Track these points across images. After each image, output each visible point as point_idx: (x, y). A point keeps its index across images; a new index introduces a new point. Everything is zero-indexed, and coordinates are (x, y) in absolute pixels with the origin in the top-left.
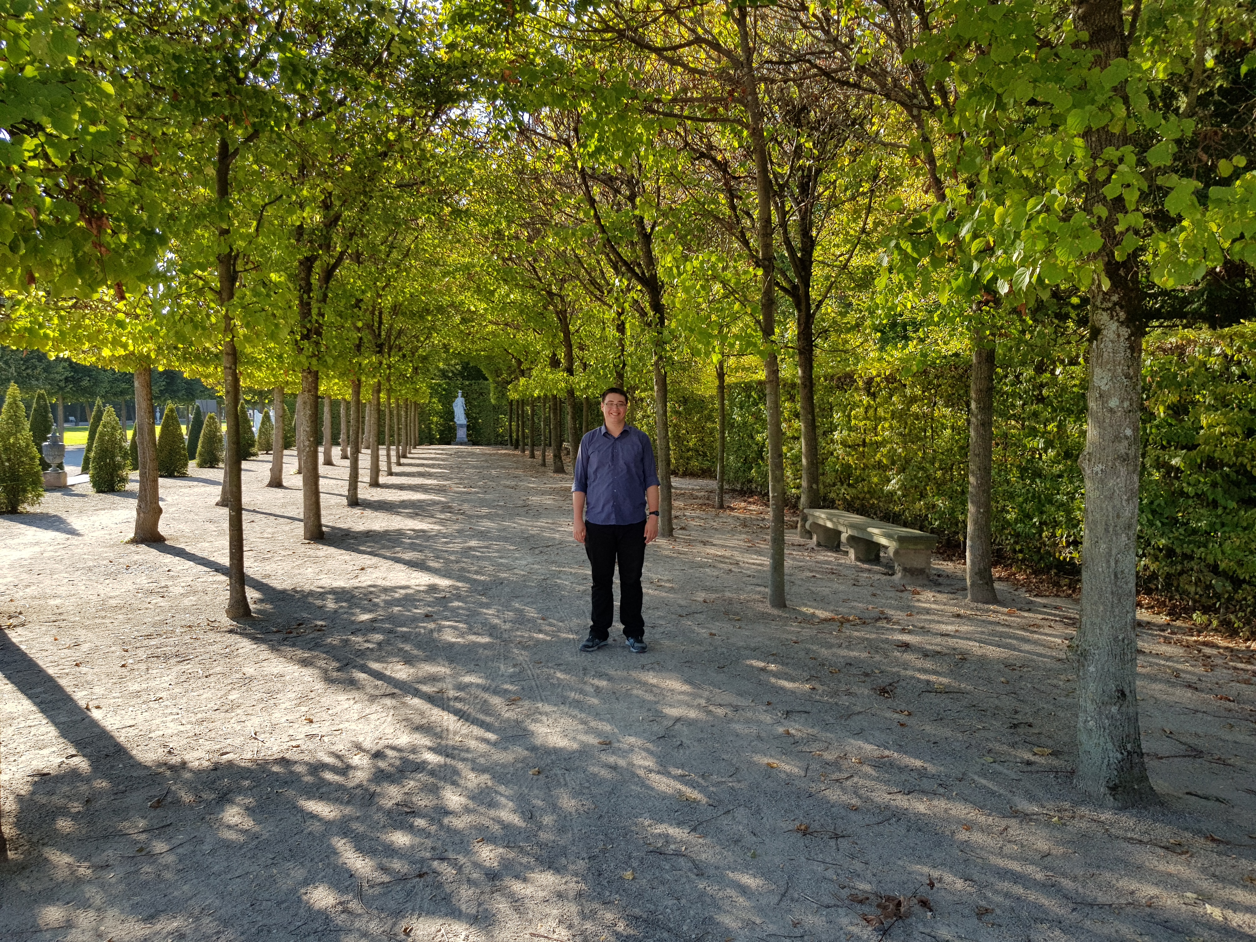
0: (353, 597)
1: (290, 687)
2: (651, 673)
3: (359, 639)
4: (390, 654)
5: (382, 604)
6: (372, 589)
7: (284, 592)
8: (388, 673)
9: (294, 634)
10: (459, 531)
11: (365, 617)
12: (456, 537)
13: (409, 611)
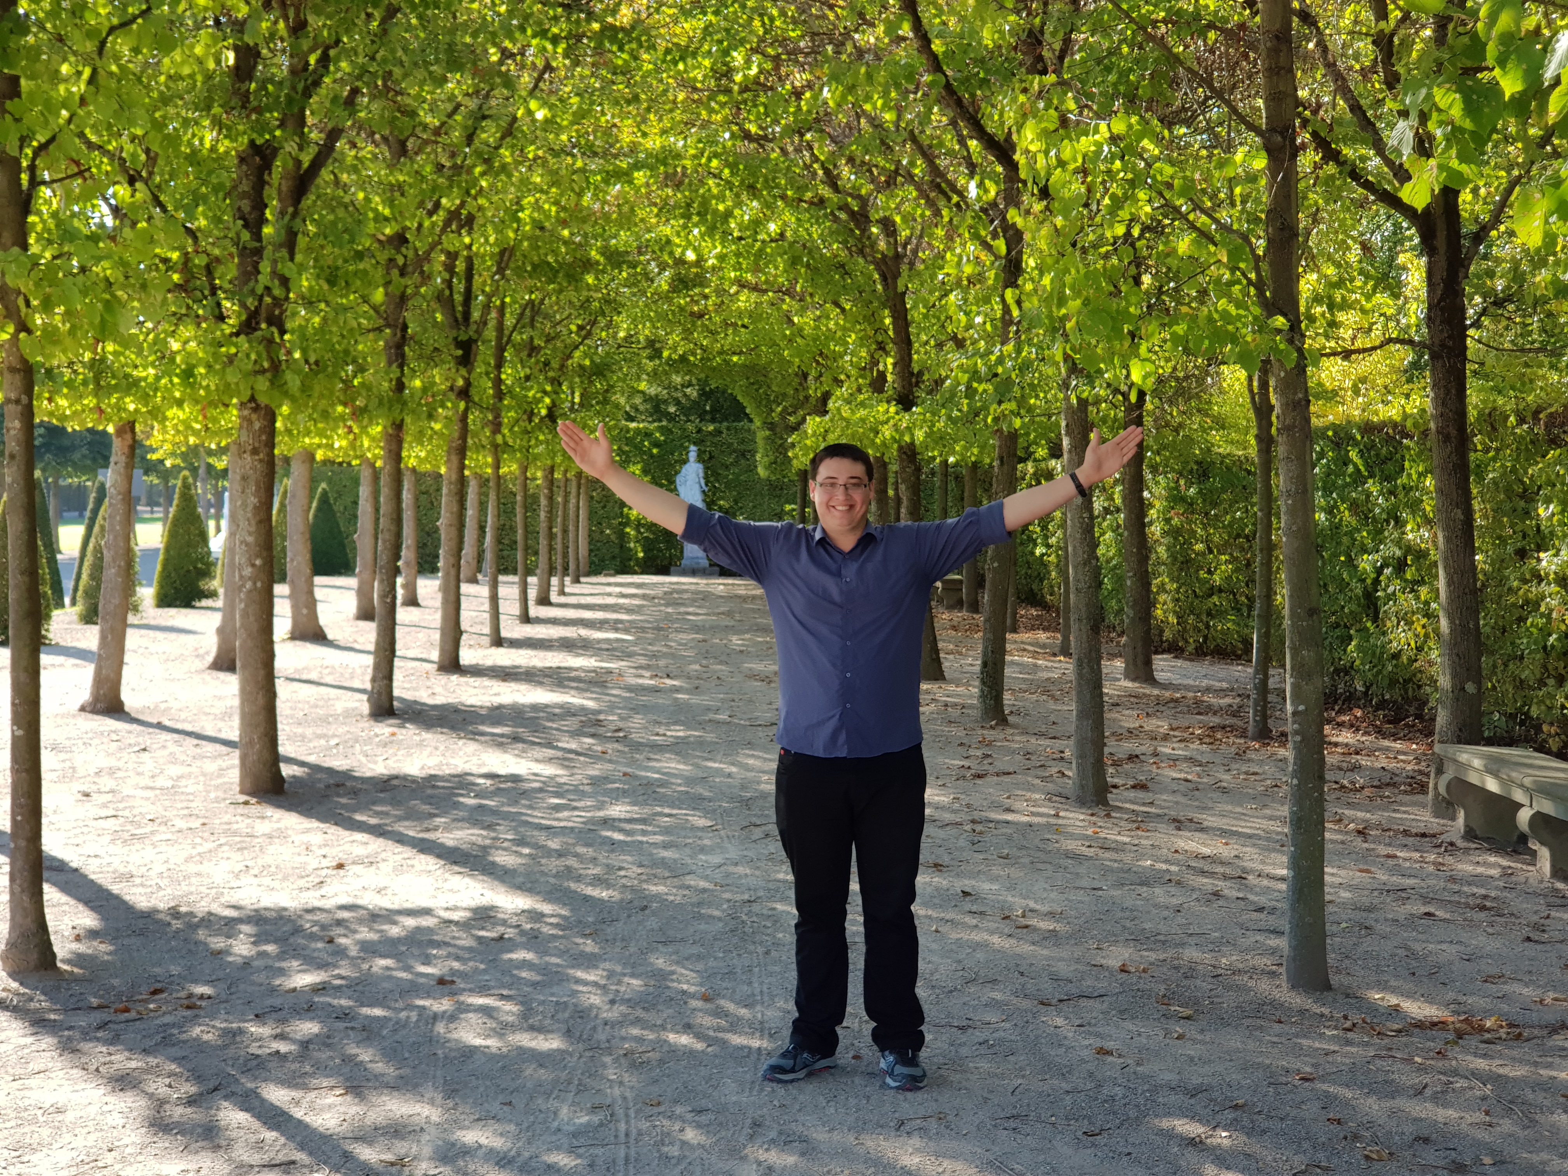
0: (298, 930)
1: (67, 1138)
2: (916, 1141)
3: (264, 1031)
4: (321, 1069)
5: (353, 952)
6: (345, 915)
7: (149, 915)
8: (298, 1113)
9: (133, 1014)
10: (595, 781)
11: (304, 979)
12: (583, 795)
13: (408, 968)
